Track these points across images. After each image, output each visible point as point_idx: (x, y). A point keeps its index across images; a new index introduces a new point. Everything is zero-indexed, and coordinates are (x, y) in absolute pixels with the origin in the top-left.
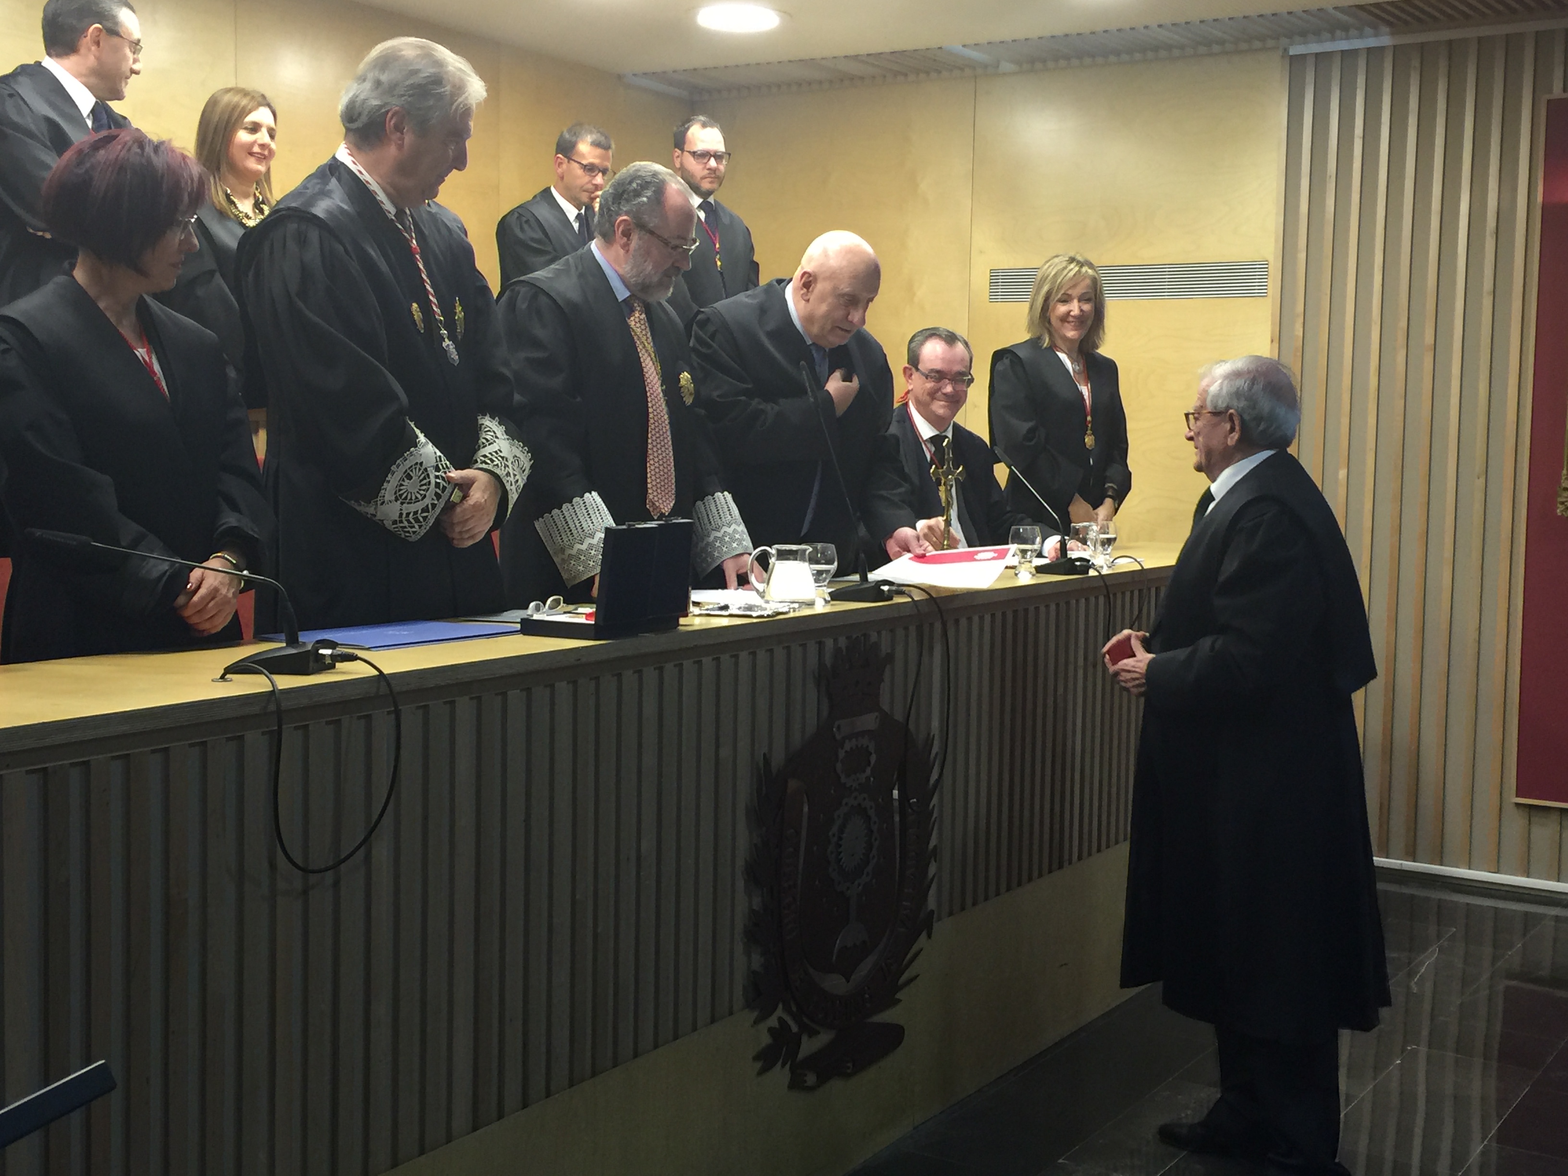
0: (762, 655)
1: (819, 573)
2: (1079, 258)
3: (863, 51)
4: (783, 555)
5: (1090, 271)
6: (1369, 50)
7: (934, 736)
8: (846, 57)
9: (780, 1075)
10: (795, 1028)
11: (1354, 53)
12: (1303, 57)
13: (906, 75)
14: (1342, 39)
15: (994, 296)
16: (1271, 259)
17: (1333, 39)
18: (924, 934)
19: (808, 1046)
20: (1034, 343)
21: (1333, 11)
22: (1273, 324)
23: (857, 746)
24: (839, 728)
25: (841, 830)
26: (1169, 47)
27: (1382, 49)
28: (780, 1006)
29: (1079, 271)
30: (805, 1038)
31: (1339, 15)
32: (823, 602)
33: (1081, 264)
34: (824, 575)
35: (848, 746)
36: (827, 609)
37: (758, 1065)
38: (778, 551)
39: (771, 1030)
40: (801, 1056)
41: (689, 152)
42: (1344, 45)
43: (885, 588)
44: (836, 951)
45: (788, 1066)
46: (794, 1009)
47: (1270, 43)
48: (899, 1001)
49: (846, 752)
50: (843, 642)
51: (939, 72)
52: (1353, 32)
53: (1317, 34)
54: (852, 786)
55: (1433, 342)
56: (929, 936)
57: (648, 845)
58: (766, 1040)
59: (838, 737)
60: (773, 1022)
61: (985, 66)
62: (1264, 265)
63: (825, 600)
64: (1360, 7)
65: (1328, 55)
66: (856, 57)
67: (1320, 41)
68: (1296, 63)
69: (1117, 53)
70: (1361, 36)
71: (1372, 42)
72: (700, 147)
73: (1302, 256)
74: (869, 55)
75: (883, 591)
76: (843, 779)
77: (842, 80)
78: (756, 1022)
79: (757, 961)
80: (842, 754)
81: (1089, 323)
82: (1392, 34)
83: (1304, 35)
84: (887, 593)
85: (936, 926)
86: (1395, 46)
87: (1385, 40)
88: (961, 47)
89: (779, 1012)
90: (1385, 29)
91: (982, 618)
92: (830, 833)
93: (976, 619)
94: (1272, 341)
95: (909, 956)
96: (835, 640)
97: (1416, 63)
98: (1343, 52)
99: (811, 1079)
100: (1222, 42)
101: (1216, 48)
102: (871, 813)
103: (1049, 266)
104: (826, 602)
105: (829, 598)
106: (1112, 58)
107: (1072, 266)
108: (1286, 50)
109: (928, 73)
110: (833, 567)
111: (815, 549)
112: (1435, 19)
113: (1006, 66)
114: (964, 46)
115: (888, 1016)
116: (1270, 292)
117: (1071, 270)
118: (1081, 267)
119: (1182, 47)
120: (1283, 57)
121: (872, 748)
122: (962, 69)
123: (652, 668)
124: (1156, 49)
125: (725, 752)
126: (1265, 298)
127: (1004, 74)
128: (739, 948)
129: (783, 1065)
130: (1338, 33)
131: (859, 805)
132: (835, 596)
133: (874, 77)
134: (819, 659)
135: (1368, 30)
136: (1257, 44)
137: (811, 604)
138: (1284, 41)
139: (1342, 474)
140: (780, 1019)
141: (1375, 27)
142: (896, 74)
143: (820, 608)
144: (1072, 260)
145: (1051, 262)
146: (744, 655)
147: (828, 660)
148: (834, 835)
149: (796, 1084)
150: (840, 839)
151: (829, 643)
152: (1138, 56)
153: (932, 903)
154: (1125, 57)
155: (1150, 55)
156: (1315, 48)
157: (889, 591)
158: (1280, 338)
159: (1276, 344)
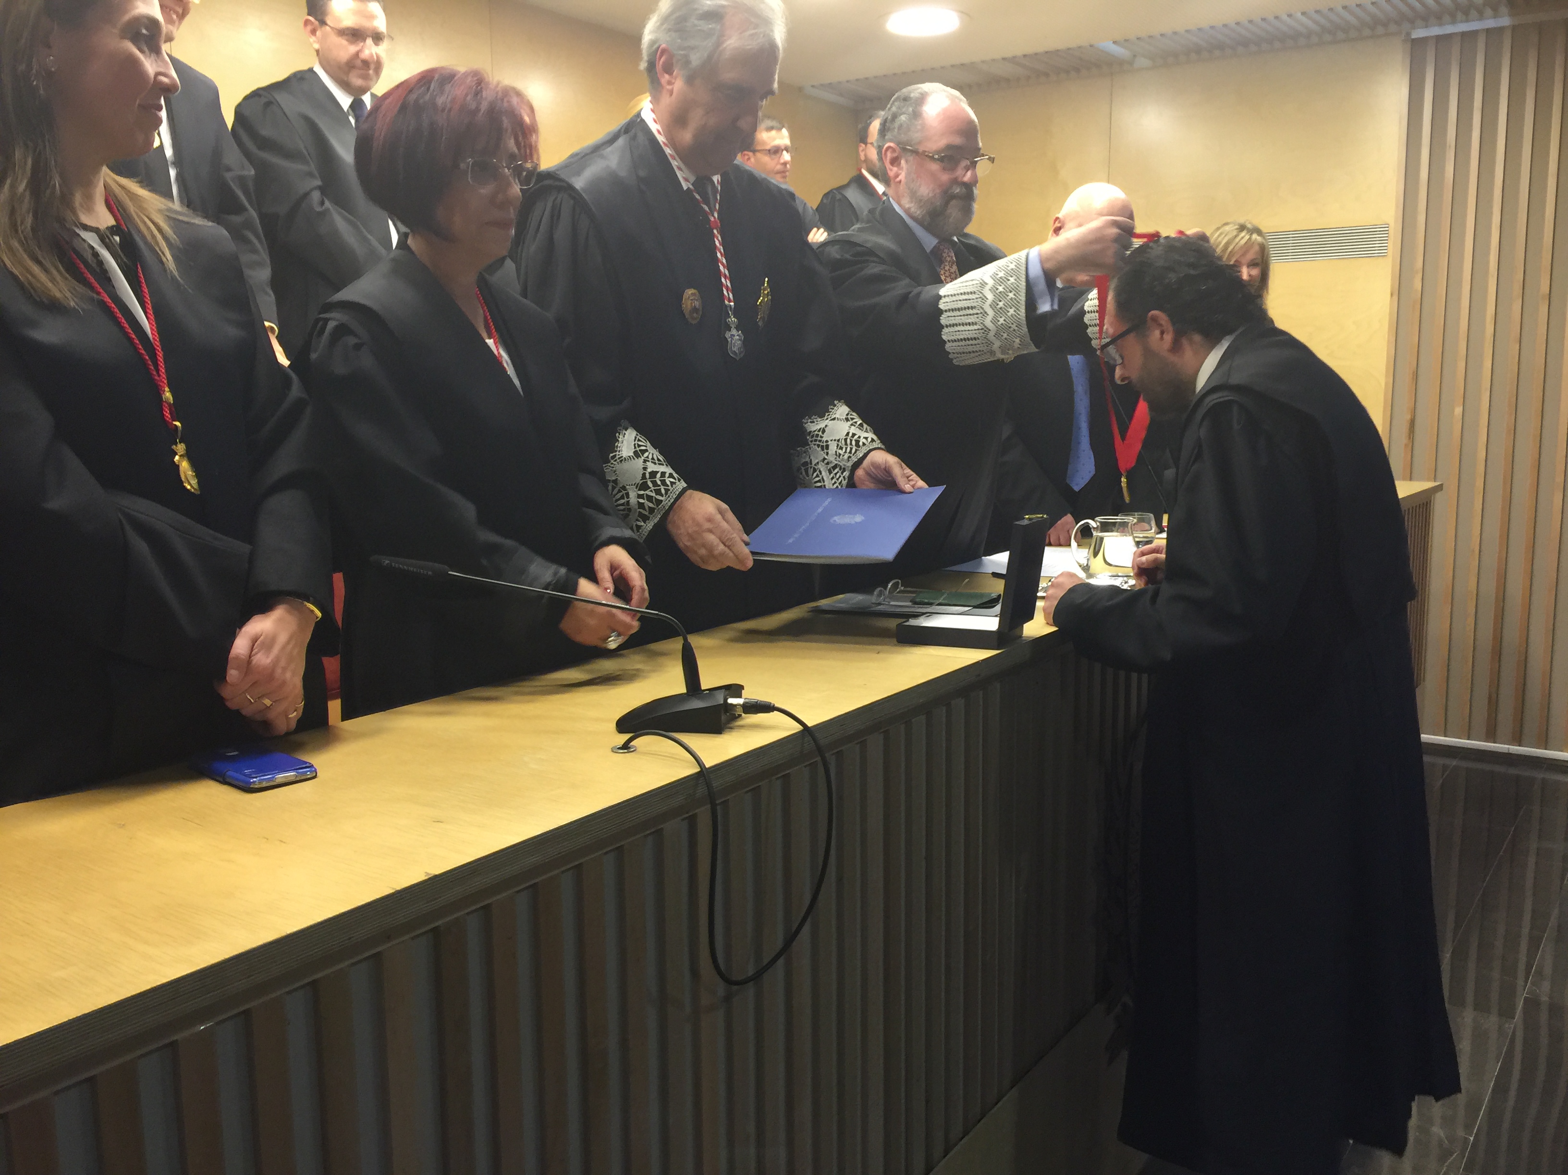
2: (1249, 226)
3: (1022, 52)
4: (1105, 527)
5: (1259, 239)
6: (1488, 31)
8: (1004, 59)
11: (1474, 34)
12: (1424, 40)
13: (1048, 75)
14: (1462, 22)
16: (1390, 222)
17: (1454, 22)
22: (1393, 277)
26: (1299, 37)
27: (1500, 30)
29: (1250, 239)
33: (1251, 232)
42: (1464, 27)
47: (1393, 28)
52: (1474, 13)
53: (1441, 18)
55: (1548, 292)
61: (1122, 63)
62: (1384, 229)
65: (1448, 37)
66: (1012, 59)
67: (1441, 25)
68: (1416, 46)
69: (1247, 48)
70: (1481, 18)
71: (1490, 23)
73: (1422, 218)
74: (1024, 56)
82: (1512, 14)
83: (1426, 19)
86: (1513, 27)
87: (1505, 21)
88: (1111, 44)
90: (1504, 9)
94: (1392, 295)
97: (1535, 38)
98: (1464, 35)
100: (1345, 30)
101: (1340, 36)
103: (1220, 235)
106: (1240, 51)
107: (1243, 234)
108: (1408, 34)
109: (1069, 72)
113: (1141, 63)
114: (1114, 43)
116: (1390, 252)
117: (1243, 238)
118: (1251, 234)
119: (1311, 35)
120: (1404, 41)
122: (1100, 67)
126: (1385, 257)
127: (1138, 72)
130: (1460, 16)
133: (1019, 79)
135: (1489, 12)
136: (1380, 30)
138: (1406, 27)
141: (1496, 9)
142: (1039, 73)
144: (1242, 228)
145: (1221, 230)
154: (1252, 49)
155: (1277, 46)
156: (1436, 31)
158: (1400, 290)
159: (1396, 298)
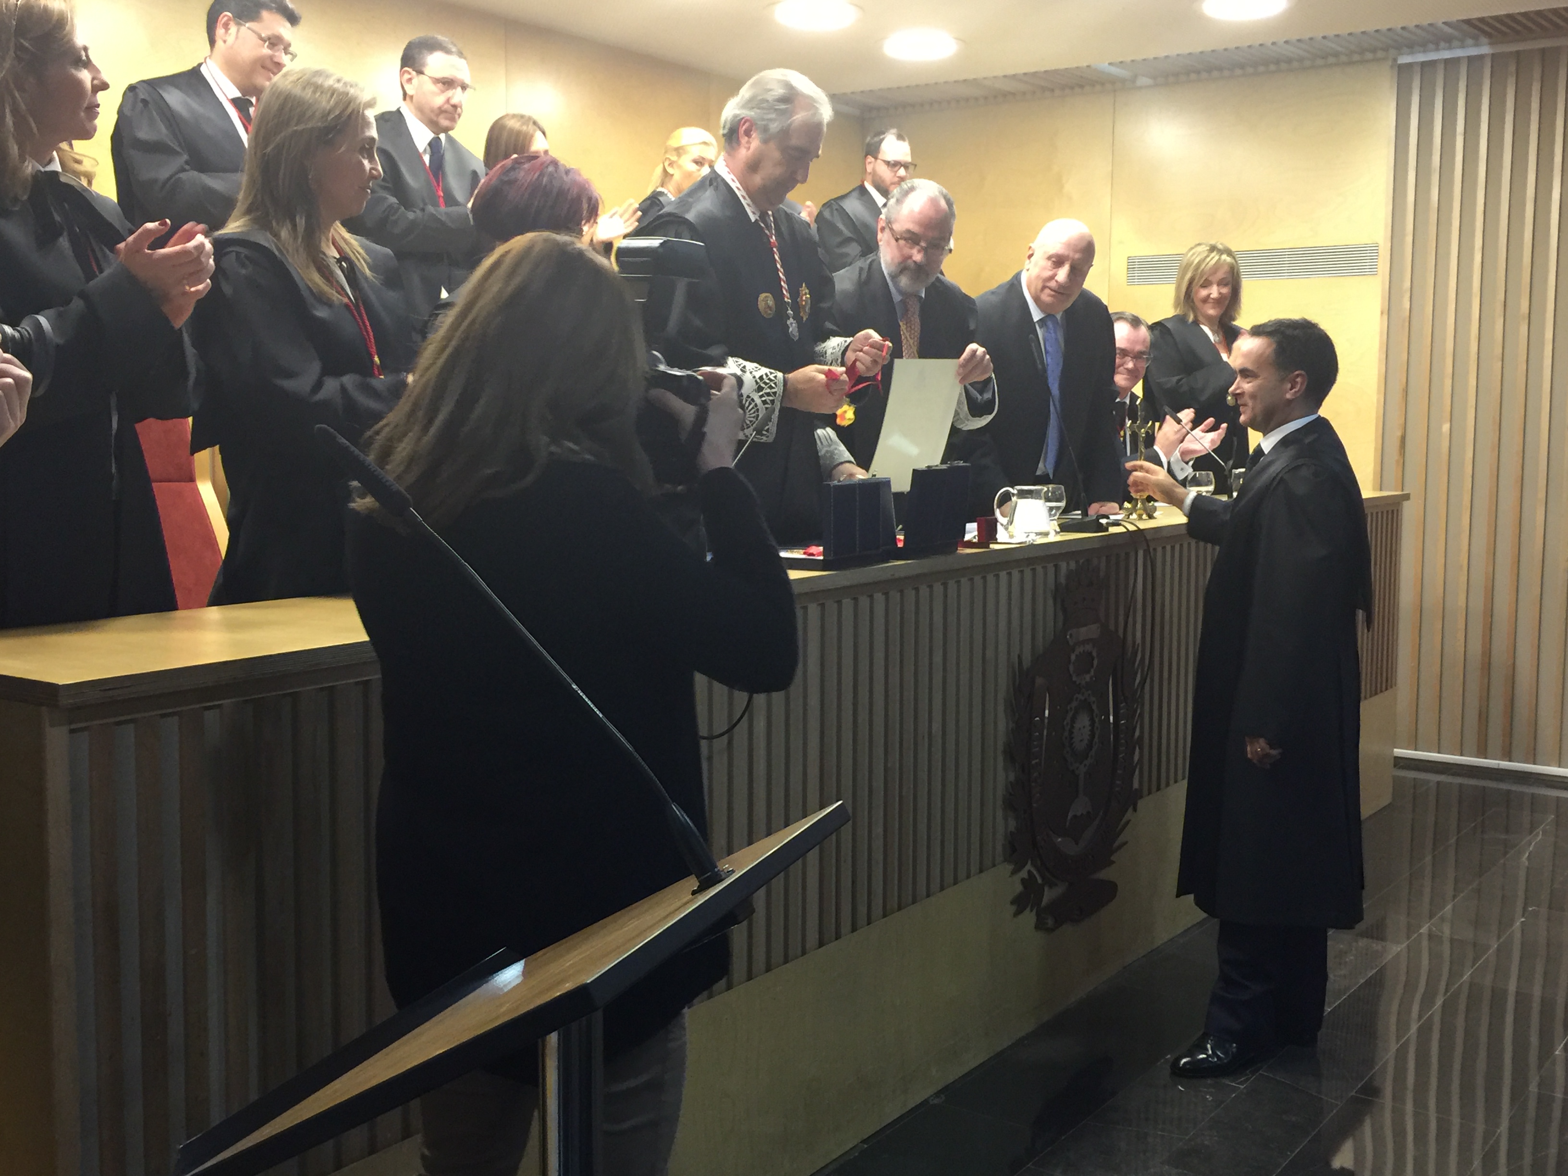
0: (1016, 574)
1: (1051, 509)
3: (1021, 70)
4: (1023, 494)
6: (1470, 59)
7: (1138, 644)
8: (1005, 76)
9: (1029, 918)
10: (1040, 881)
11: (1456, 61)
12: (1410, 66)
13: (1052, 90)
14: (1444, 49)
15: (1131, 280)
16: (1381, 242)
17: (1437, 49)
18: (1130, 810)
19: (1049, 895)
20: (1180, 319)
21: (1443, 26)
22: (1383, 298)
23: (1084, 651)
24: (1071, 636)
25: (1073, 720)
26: (1289, 61)
27: (1481, 57)
28: (1029, 862)
29: (1219, 259)
30: (1046, 889)
31: (1447, 29)
32: (1054, 533)
33: (1221, 252)
34: (1054, 511)
35: (1077, 652)
36: (1059, 538)
37: (1013, 908)
38: (1019, 491)
39: (1023, 881)
40: (1045, 901)
41: (884, 161)
42: (1447, 55)
43: (1104, 521)
44: (1069, 818)
45: (1035, 911)
46: (1039, 863)
47: (1380, 54)
48: (1113, 862)
49: (1077, 655)
50: (1073, 566)
51: (1082, 87)
52: (1456, 43)
53: (1423, 46)
54: (1080, 684)
55: (1528, 312)
56: (1135, 810)
57: (936, 726)
58: (1019, 888)
59: (1071, 643)
60: (1024, 874)
61: (1123, 81)
62: (1374, 249)
63: (1055, 531)
64: (1468, 22)
65: (1432, 63)
66: (1014, 77)
67: (1424, 52)
68: (1403, 72)
69: (1242, 66)
70: (1463, 47)
71: (1473, 51)
72: (890, 158)
73: (1409, 239)
74: (1025, 74)
75: (1102, 524)
76: (1074, 679)
77: (995, 97)
78: (1014, 872)
79: (1012, 824)
80: (1073, 657)
81: (1227, 302)
82: (1490, 44)
83: (1411, 46)
84: (1105, 525)
85: (1141, 804)
86: (1493, 55)
87: (1485, 50)
88: (1107, 64)
89: (1029, 867)
90: (1484, 40)
91: (1173, 548)
92: (1065, 723)
93: (1168, 548)
94: (1382, 313)
95: (1119, 827)
96: (1068, 563)
97: (1512, 68)
98: (1446, 61)
99: (1050, 922)
100: (1336, 55)
101: (1331, 60)
102: (1094, 707)
103: (1194, 254)
104: (1057, 533)
105: (1058, 530)
106: (1238, 72)
107: (1214, 254)
108: (1395, 60)
109: (1072, 88)
110: (1062, 504)
111: (1048, 488)
112: (1530, 30)
113: (1143, 81)
114: (1110, 64)
115: (1104, 874)
116: (1380, 271)
117: (1213, 258)
118: (1222, 255)
119: (1301, 60)
120: (1392, 67)
121: (1094, 654)
122: (1103, 84)
123: (940, 583)
124: (1277, 62)
125: (990, 653)
126: (1375, 277)
127: (1140, 88)
128: (1000, 813)
129: (1031, 911)
130: (1442, 44)
131: (1085, 699)
132: (1064, 528)
133: (1024, 93)
134: (1056, 581)
135: (1470, 41)
136: (1369, 56)
137: (1046, 534)
138: (1392, 52)
139: (1446, 427)
140: (1029, 872)
141: (1475, 38)
142: (1043, 89)
143: (1053, 538)
144: (1214, 248)
145: (1193, 251)
146: (1003, 575)
147: (1063, 580)
148: (1067, 724)
149: (1040, 926)
150: (1072, 727)
151: (1063, 566)
152: (1261, 69)
153: (1136, 785)
154: (1250, 70)
155: (1272, 67)
156: (1421, 58)
157: (1107, 523)
158: (1389, 310)
159: (1386, 317)
